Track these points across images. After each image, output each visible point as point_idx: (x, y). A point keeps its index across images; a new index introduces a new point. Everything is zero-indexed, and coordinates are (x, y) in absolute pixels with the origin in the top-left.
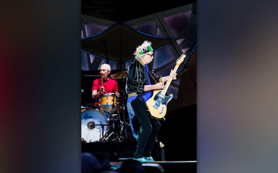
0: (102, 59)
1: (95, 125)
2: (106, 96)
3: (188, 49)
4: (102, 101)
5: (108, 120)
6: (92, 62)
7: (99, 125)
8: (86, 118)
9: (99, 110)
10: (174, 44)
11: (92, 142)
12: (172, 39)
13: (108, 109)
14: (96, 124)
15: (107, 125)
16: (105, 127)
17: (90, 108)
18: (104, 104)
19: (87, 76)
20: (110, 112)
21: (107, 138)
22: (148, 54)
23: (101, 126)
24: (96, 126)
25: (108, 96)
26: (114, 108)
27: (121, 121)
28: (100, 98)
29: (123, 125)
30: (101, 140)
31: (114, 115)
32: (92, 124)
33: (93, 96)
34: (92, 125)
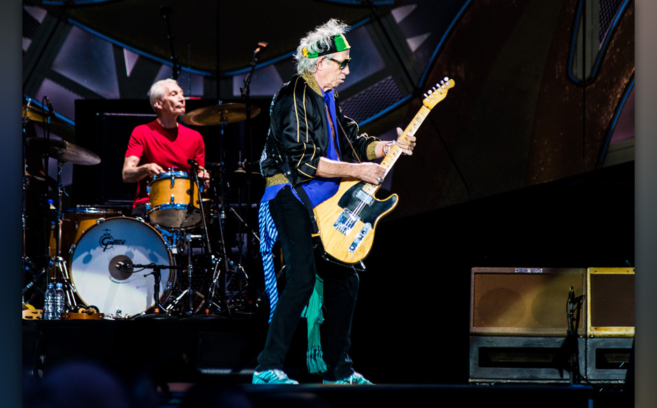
0: (160, 64)
1: (134, 266)
2: (170, 178)
3: (425, 36)
4: (155, 193)
5: (175, 251)
6: (128, 73)
7: (145, 267)
8: (106, 245)
9: (147, 220)
10: (384, 21)
11: (123, 317)
12: (376, 7)
13: (176, 219)
14: (135, 262)
15: (170, 267)
16: (165, 274)
17: (119, 215)
18: (163, 203)
19: (113, 114)
20: (180, 228)
21: (170, 306)
22: (332, 59)
23: (152, 270)
24: (135, 269)
25: (176, 178)
26: (191, 216)
27: (213, 257)
28: (151, 185)
29: (217, 271)
30: (150, 311)
31: (192, 236)
32: (122, 264)
33: (126, 173)
34: (125, 266)
